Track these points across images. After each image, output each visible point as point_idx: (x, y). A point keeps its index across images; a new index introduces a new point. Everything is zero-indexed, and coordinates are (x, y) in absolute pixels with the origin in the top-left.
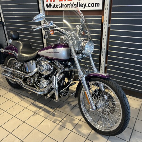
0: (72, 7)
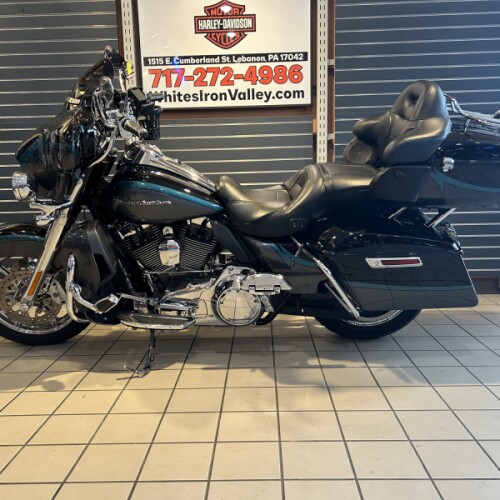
0: (233, 99)
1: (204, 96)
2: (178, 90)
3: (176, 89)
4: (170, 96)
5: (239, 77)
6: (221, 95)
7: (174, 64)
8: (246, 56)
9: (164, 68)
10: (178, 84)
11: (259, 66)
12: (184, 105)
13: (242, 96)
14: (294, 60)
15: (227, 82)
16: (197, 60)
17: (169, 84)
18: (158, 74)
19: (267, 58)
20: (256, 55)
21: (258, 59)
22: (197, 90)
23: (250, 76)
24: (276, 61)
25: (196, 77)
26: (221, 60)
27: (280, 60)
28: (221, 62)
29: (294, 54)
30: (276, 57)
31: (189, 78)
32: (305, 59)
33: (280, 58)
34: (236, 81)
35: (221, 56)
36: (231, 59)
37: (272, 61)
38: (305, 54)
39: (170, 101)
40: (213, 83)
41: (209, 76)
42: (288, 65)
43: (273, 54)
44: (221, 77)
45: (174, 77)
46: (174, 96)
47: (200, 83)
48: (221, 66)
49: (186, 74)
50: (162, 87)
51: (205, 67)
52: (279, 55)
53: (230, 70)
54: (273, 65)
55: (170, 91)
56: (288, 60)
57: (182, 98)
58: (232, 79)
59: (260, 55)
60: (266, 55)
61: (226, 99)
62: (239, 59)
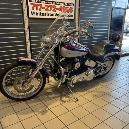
0: (56, 16)
1: (48, 14)
2: (40, 12)
3: (39, 11)
4: (38, 13)
5: (57, 9)
6: (53, 14)
7: (39, 2)
8: (60, 3)
9: (36, 3)
10: (40, 10)
11: (63, 6)
12: (42, 17)
13: (58, 15)
14: (71, 6)
15: (54, 10)
16: (46, 2)
17: (37, 10)
18: (34, 5)
19: (65, 4)
20: (62, 3)
21: (62, 4)
22: (46, 12)
23: (60, 9)
24: (67, 5)
25: (46, 8)
26: (53, 3)
27: (68, 5)
28: (53, 4)
29: (71, 4)
30: (67, 4)
31: (44, 8)
32: (73, 6)
33: (68, 4)
34: (57, 10)
35: (53, 2)
36: (55, 3)
37: (66, 5)
38: (73, 4)
39: (38, 15)
40: (50, 10)
41: (49, 8)
42: (70, 7)
43: (66, 3)
44: (53, 9)
45: (39, 7)
46: (39, 13)
47: (47, 10)
48: (53, 5)
49: (42, 7)
50: (35, 10)
51: (48, 5)
52: (68, 3)
53: (55, 7)
54: (66, 6)
55: (38, 12)
56: (69, 6)
57: (41, 14)
58: (56, 9)
59: (63, 3)
60: (64, 3)
61: (54, 16)
62: (58, 3)
